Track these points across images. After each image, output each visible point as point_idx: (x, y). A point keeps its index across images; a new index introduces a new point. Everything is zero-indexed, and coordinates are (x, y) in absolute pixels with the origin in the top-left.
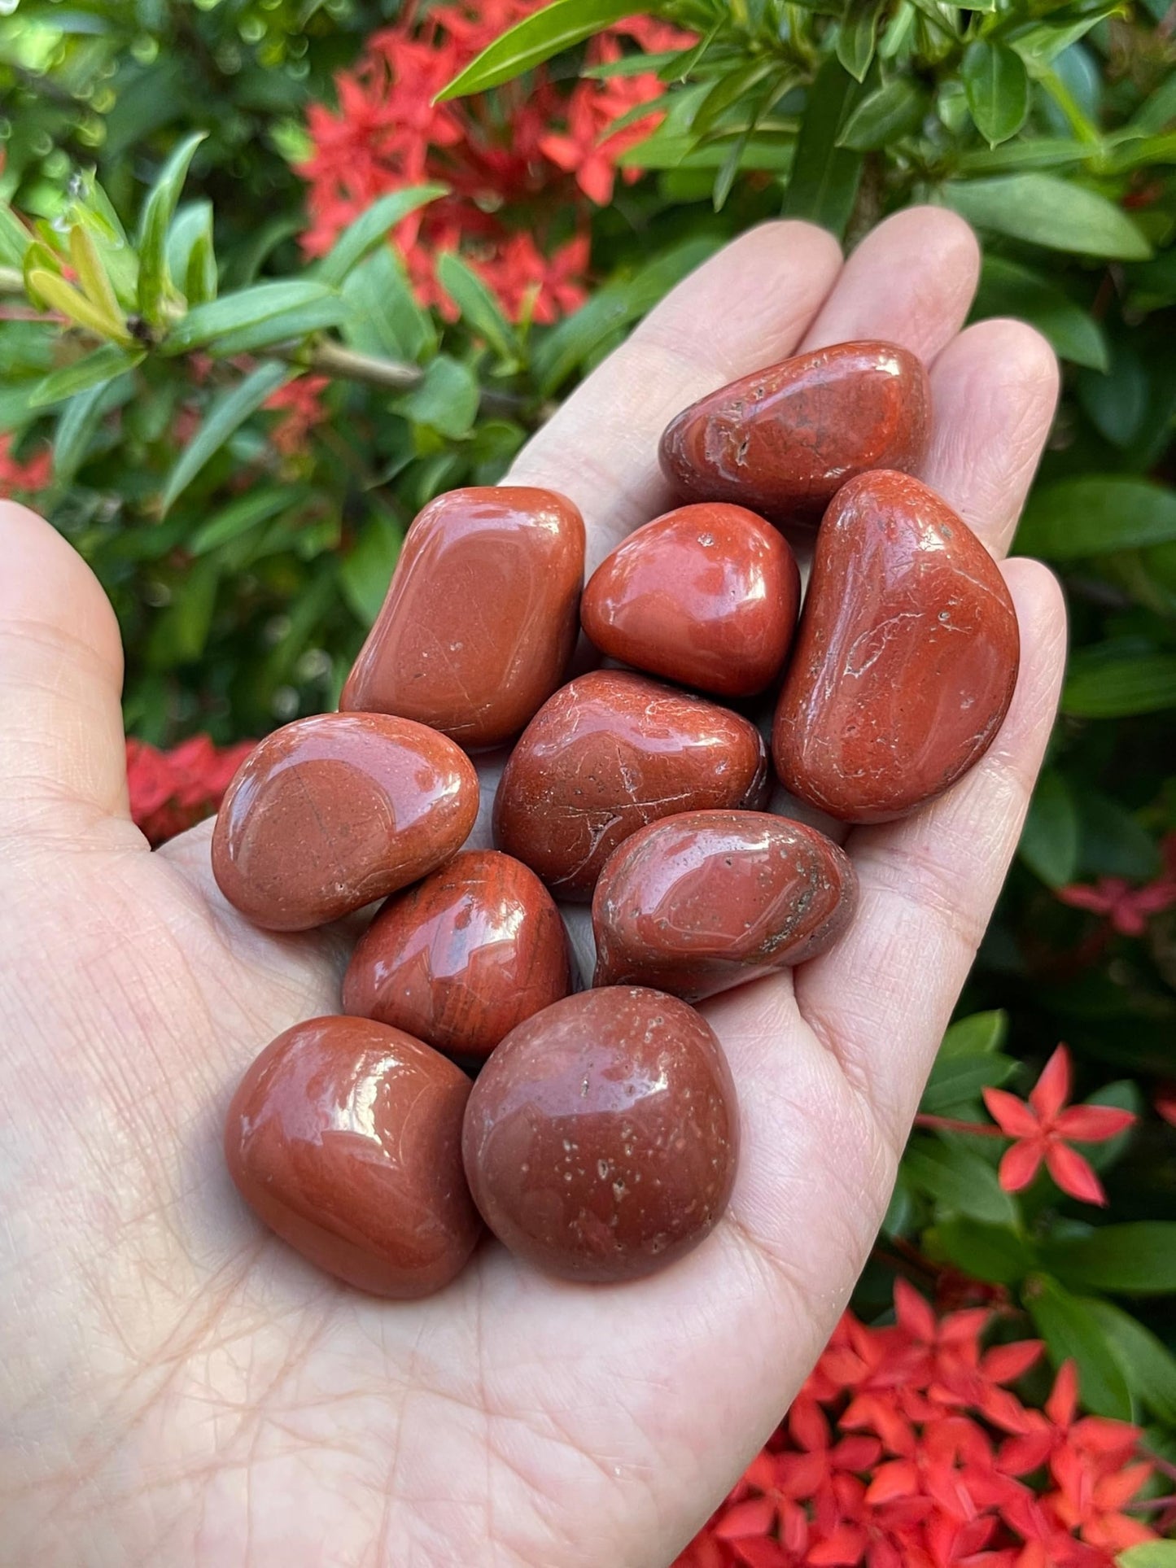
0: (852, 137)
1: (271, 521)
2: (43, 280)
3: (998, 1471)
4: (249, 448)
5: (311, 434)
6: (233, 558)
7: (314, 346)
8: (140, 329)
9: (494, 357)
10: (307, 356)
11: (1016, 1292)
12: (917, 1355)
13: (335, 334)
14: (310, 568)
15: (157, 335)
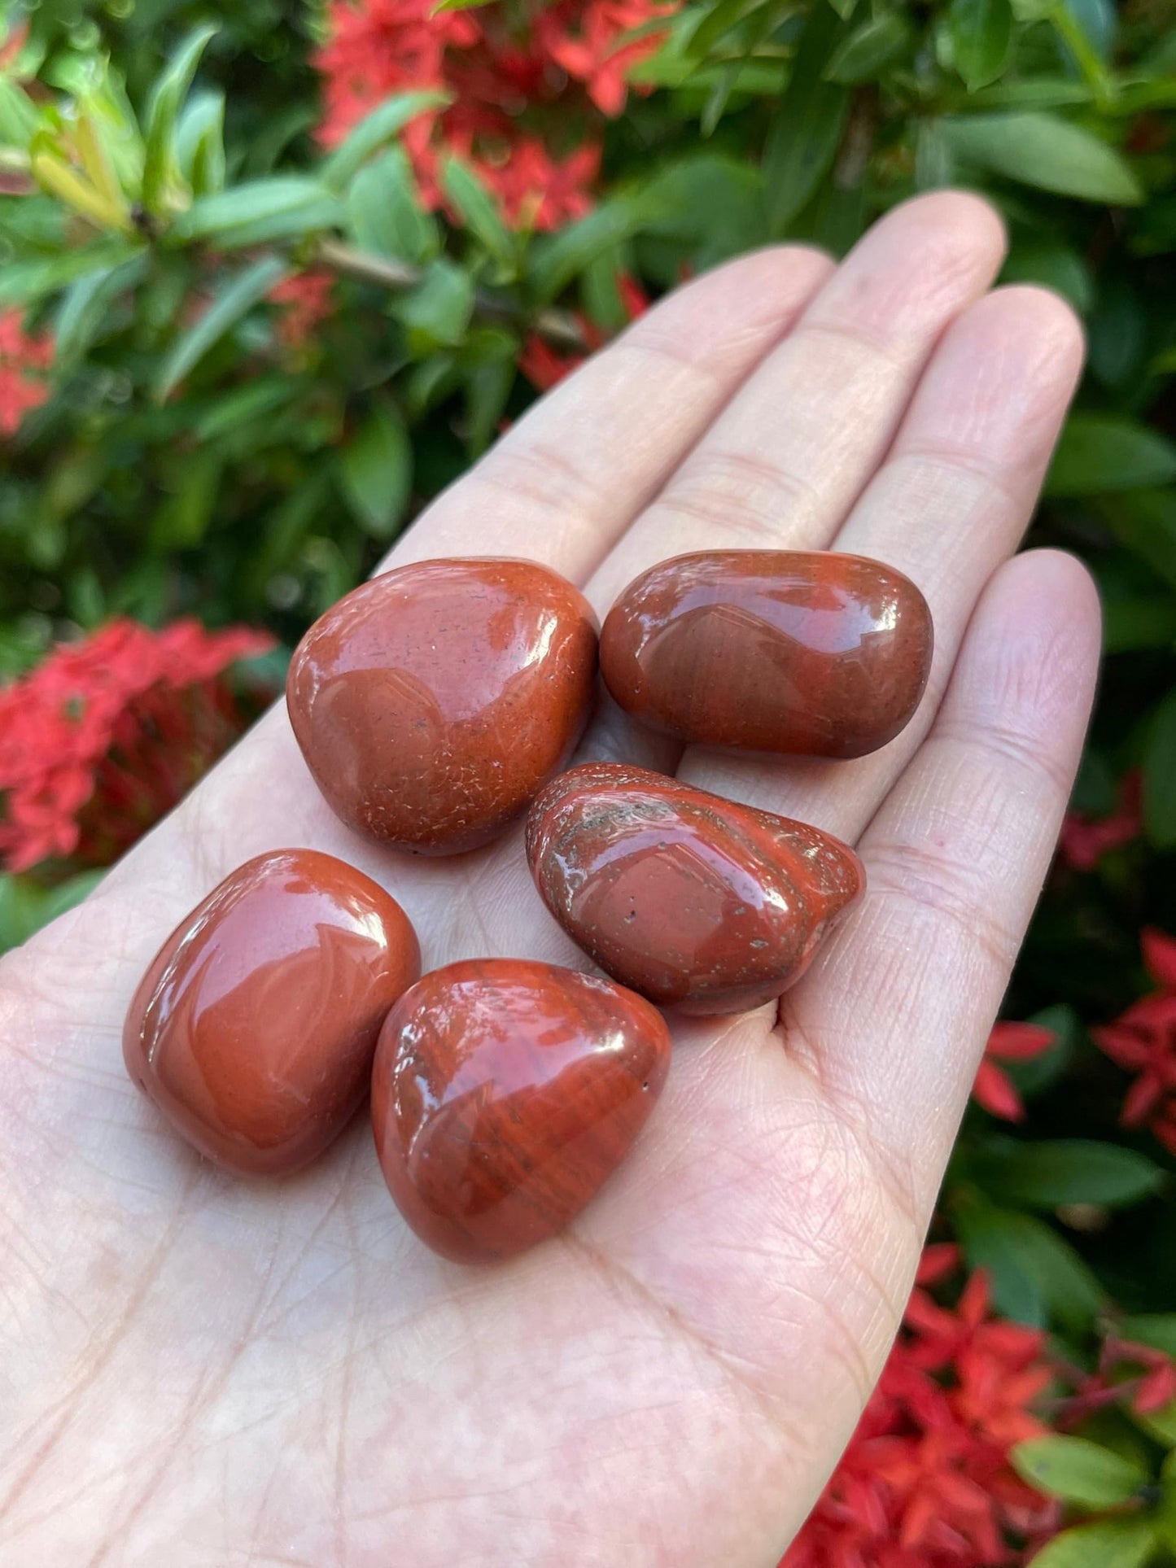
0: (841, 69)
1: (278, 410)
2: (48, 165)
4: (256, 336)
5: (320, 327)
6: (239, 444)
7: (317, 246)
8: (143, 221)
9: (492, 263)
10: (309, 255)
13: (339, 233)
14: (315, 459)
15: (161, 224)
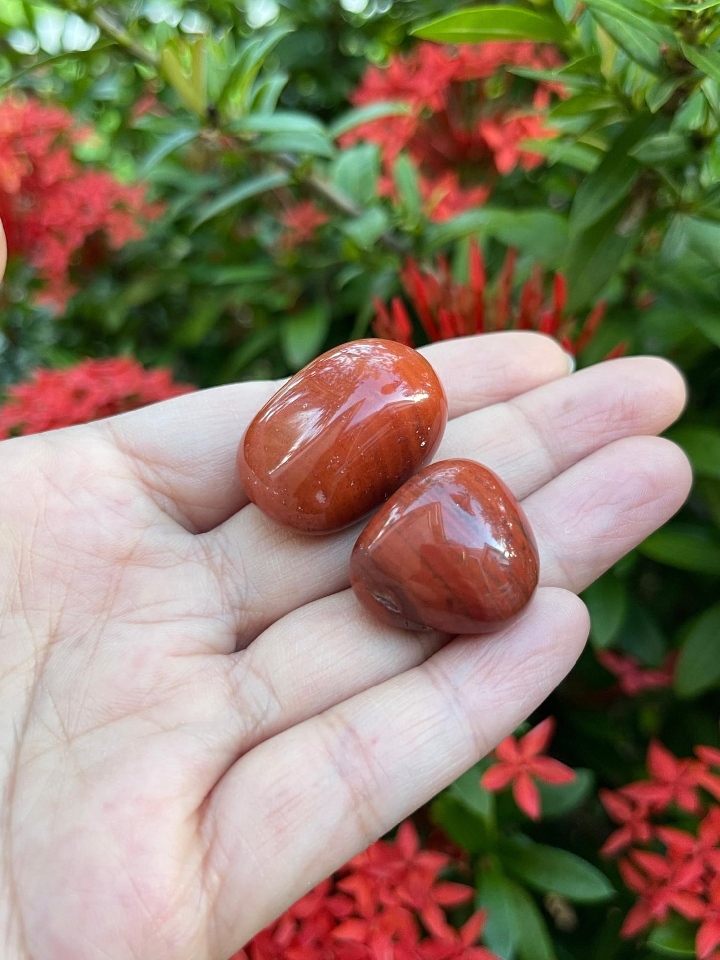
3: (416, 951)
11: (475, 859)
12: (398, 865)
14: (275, 316)
